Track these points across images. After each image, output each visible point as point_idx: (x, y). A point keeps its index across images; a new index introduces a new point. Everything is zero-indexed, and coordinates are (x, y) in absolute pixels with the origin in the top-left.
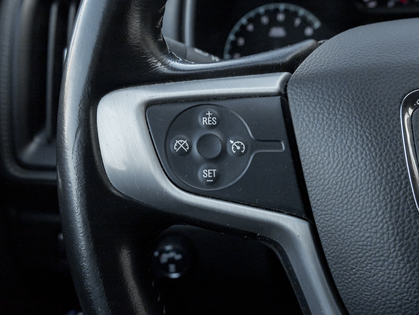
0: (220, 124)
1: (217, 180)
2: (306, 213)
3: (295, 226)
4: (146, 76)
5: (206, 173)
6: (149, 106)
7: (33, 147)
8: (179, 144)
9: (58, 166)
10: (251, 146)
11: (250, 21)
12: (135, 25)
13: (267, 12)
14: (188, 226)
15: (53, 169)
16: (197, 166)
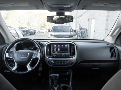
1: (11, 56)
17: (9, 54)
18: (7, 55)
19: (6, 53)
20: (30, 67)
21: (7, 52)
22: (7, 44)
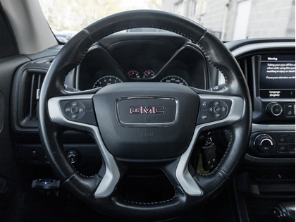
0: (77, 105)
1: (76, 118)
2: (97, 125)
3: (95, 128)
4: (59, 94)
5: (74, 116)
6: (61, 101)
7: (24, 121)
8: (68, 110)
9: (39, 127)
10: (84, 110)
11: (100, 81)
12: (58, 84)
13: (106, 78)
14: (73, 132)
15: (38, 128)
16: (72, 114)
17: (64, 106)
18: (55, 110)
19: (48, 97)
20: (189, 175)
21: (52, 93)
22: (25, 56)
